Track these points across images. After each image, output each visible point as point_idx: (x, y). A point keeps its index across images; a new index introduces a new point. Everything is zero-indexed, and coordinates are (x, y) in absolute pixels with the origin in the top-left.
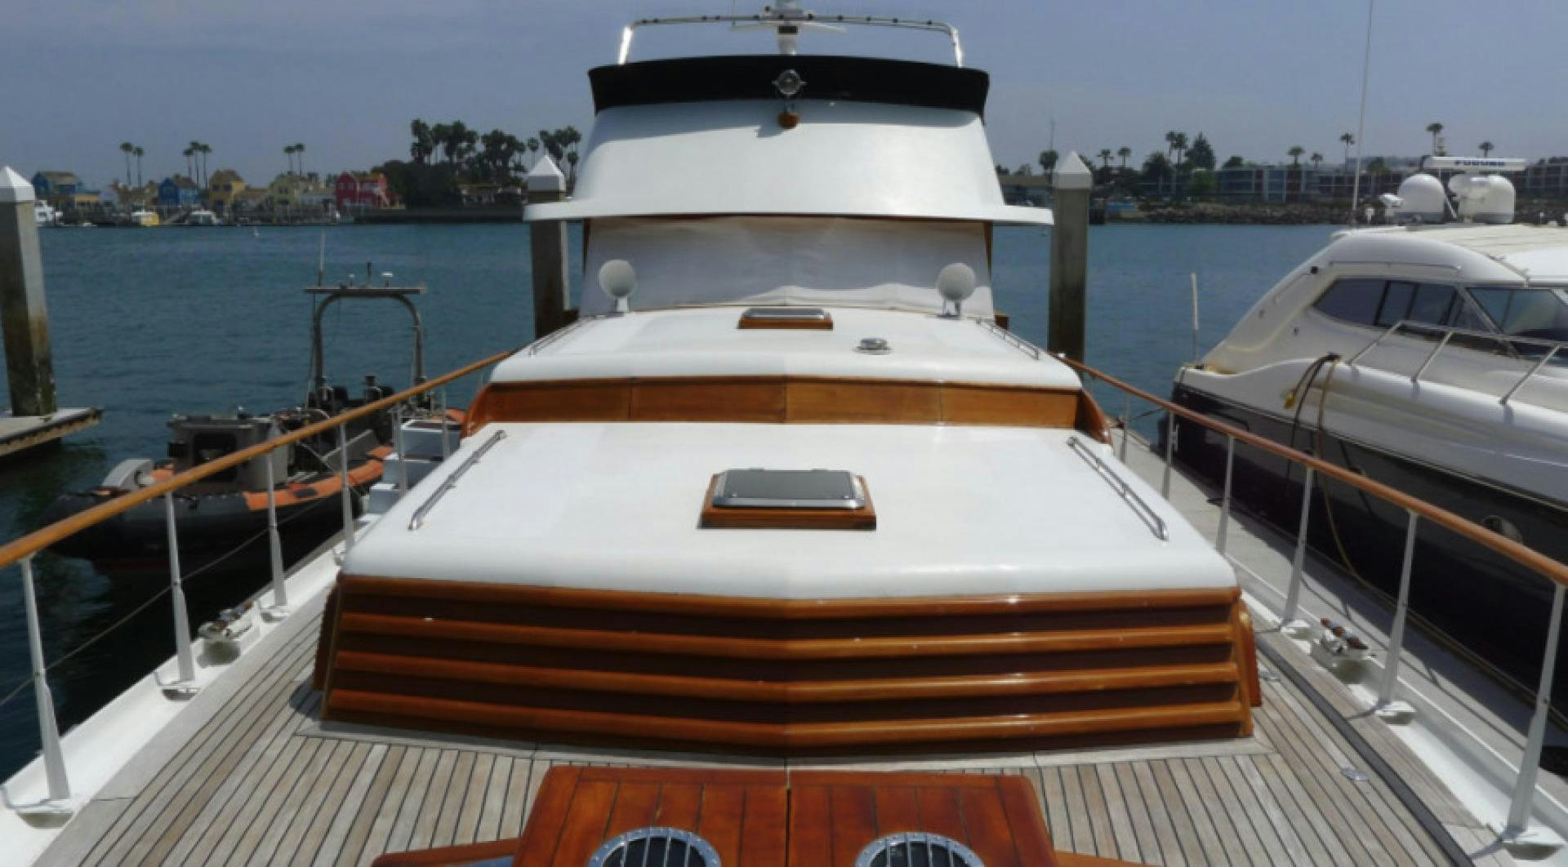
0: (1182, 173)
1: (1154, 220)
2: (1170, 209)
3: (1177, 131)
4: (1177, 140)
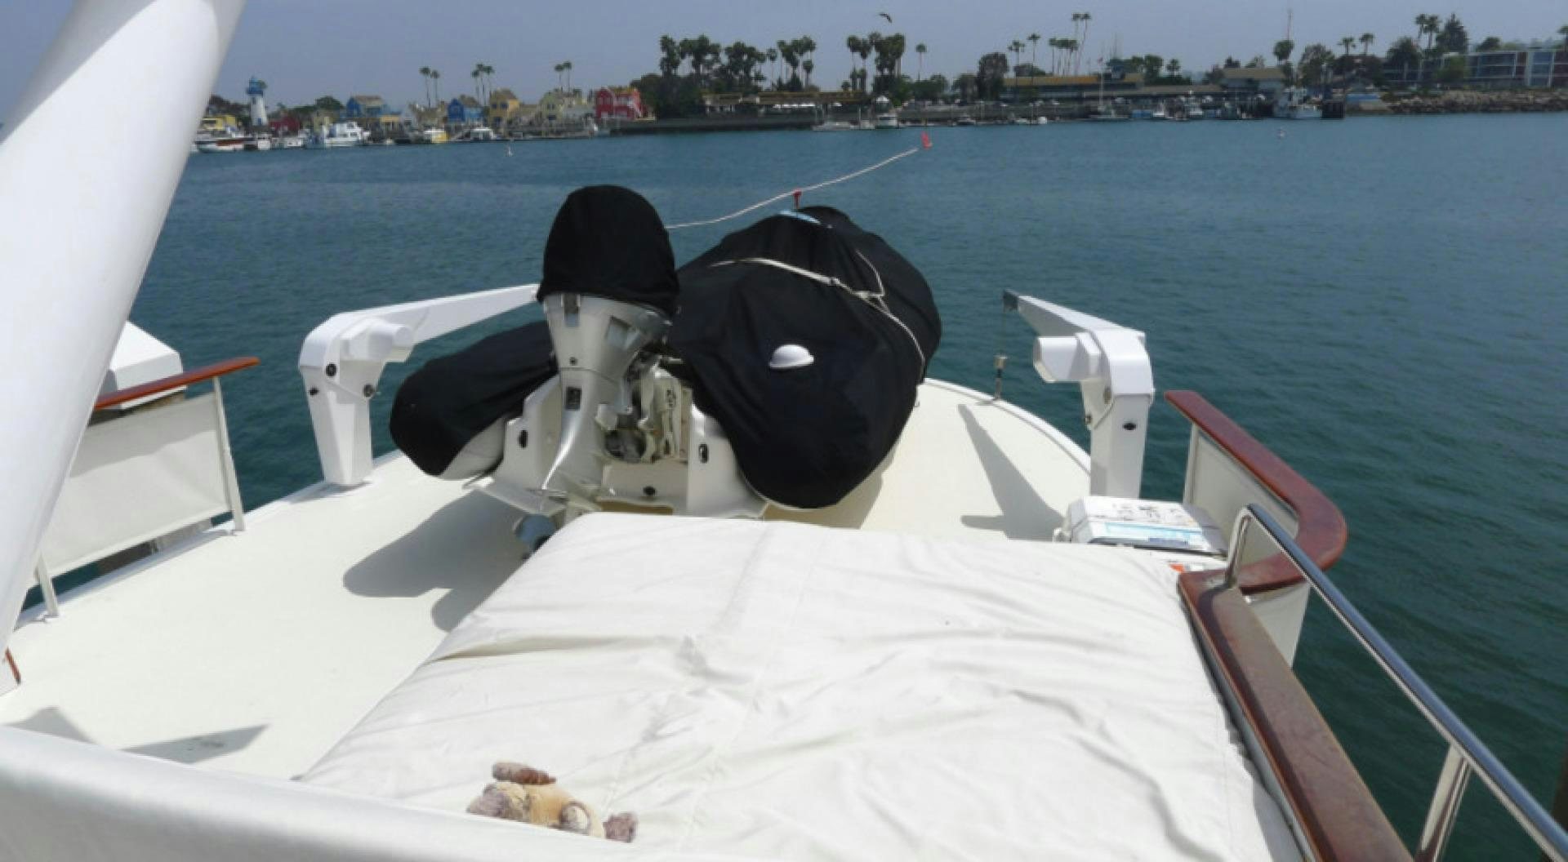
0: (1431, 59)
1: (1398, 111)
2: (1417, 99)
3: (1429, 13)
4: (1427, 23)
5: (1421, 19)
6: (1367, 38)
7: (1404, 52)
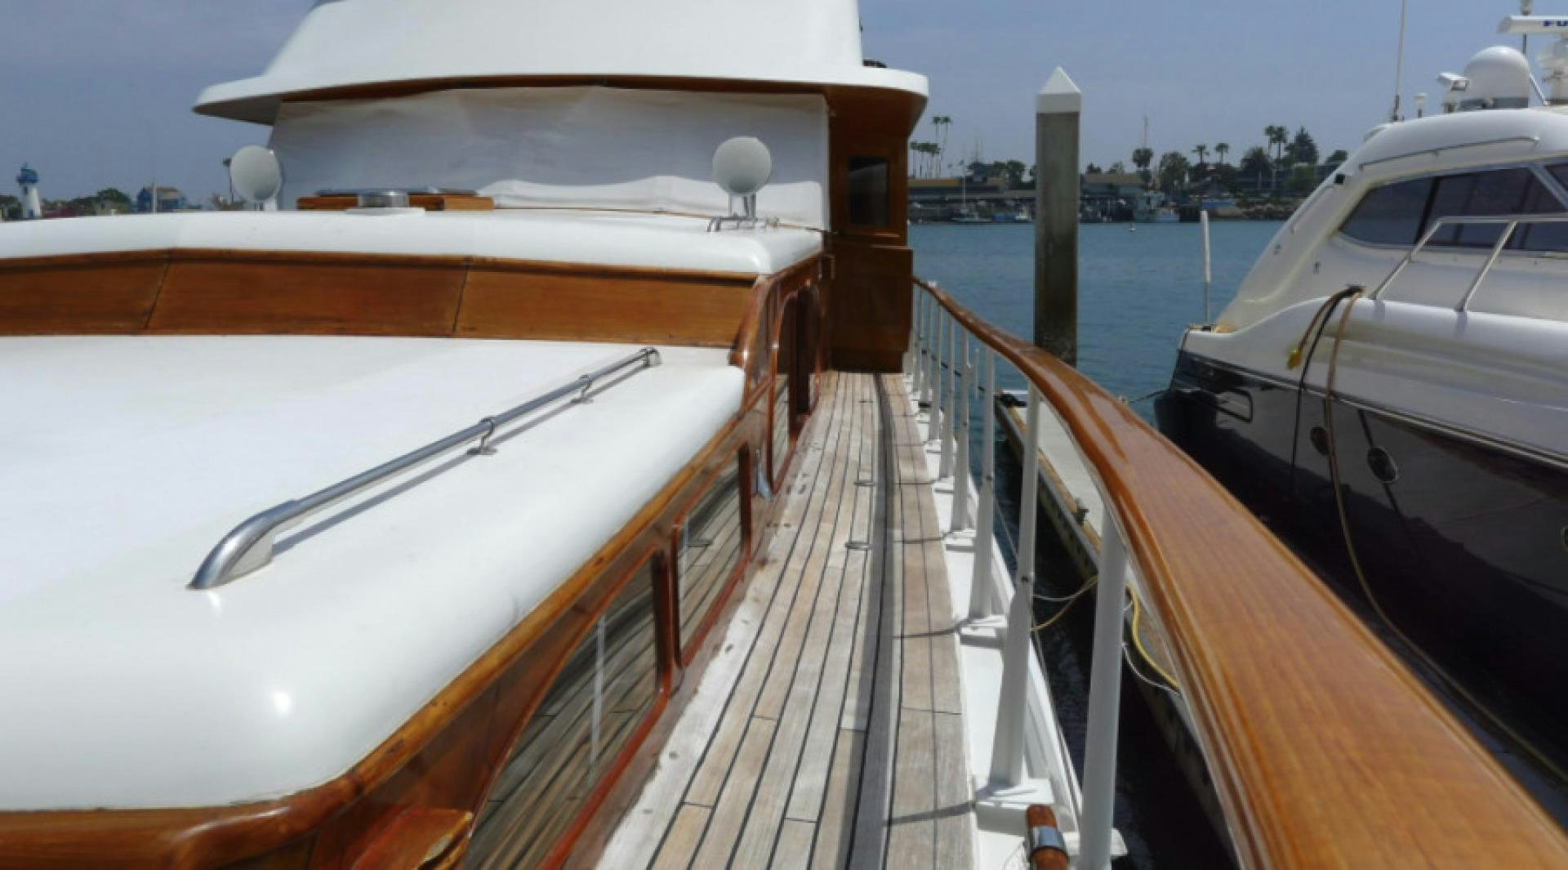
0: (1282, 169)
1: (1254, 217)
2: (1269, 205)
3: (1277, 124)
4: (1277, 134)
5: (1270, 130)
6: (1222, 148)
7: (1256, 161)
